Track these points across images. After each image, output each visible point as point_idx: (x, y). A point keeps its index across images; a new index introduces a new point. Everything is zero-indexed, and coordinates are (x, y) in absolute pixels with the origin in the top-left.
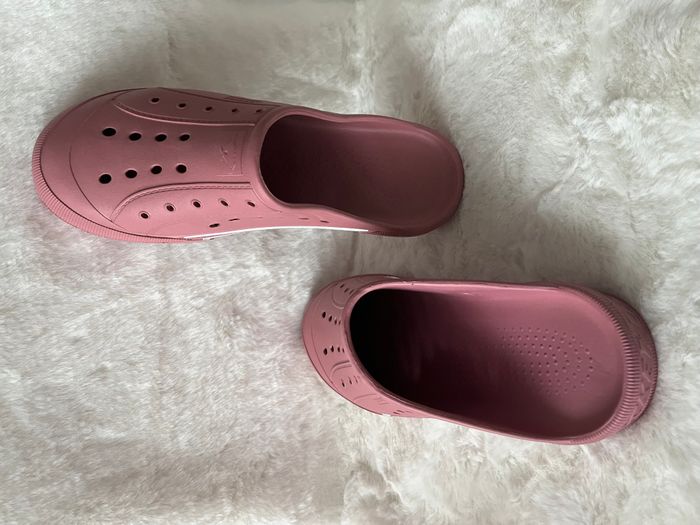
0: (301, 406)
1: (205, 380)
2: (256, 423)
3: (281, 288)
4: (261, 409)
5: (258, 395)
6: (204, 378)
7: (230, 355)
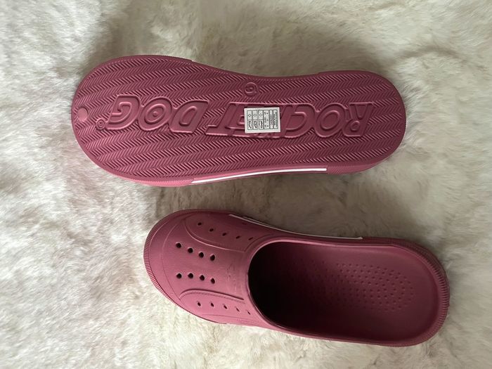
0: (123, 323)
1: (40, 313)
2: (87, 349)
3: (106, 211)
4: (91, 333)
5: (90, 318)
6: (39, 311)
7: (64, 281)
